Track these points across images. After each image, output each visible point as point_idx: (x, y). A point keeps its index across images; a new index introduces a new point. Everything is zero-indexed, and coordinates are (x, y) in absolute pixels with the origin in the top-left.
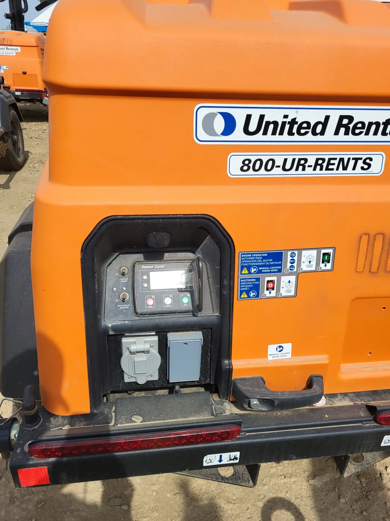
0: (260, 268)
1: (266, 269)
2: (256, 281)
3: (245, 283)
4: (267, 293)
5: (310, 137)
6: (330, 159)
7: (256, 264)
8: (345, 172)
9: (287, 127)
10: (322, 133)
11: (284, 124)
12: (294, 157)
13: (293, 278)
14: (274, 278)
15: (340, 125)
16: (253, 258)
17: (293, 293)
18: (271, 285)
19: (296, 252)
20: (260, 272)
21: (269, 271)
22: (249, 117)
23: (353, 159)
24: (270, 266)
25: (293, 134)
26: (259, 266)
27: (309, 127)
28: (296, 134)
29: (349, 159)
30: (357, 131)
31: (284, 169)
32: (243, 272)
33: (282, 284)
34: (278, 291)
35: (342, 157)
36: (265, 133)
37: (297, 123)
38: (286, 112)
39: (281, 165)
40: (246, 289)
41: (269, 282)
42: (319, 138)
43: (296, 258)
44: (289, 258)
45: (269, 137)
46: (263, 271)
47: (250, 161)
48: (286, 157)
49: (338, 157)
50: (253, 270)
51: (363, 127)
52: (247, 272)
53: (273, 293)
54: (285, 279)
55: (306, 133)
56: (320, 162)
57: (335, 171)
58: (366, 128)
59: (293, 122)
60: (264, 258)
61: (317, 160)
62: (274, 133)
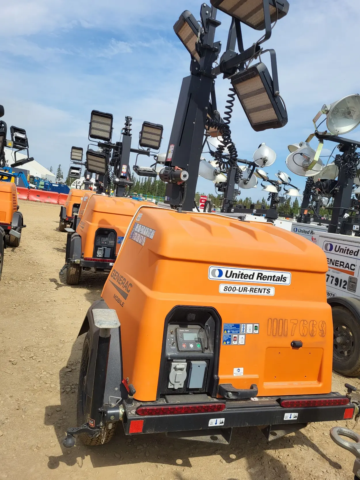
0: (231, 331)
1: (233, 331)
2: (230, 337)
3: (225, 337)
4: (233, 342)
5: (248, 280)
6: (255, 288)
7: (230, 329)
8: (261, 293)
9: (240, 275)
10: (252, 279)
11: (239, 274)
12: (243, 287)
13: (244, 336)
14: (236, 336)
15: (258, 276)
16: (228, 326)
17: (243, 343)
18: (235, 339)
19: (245, 325)
20: (231, 332)
21: (234, 332)
22: (227, 271)
23: (264, 289)
24: (235, 330)
25: (242, 278)
26: (231, 330)
27: (248, 276)
28: (243, 278)
29: (262, 289)
30: (264, 279)
31: (239, 291)
32: (225, 332)
33: (240, 339)
34: (238, 342)
35: (259, 288)
36: (233, 277)
37: (244, 274)
38: (240, 270)
39: (238, 289)
40: (225, 340)
41: (234, 337)
42: (251, 280)
43: (245, 327)
44: (242, 327)
45: (234, 279)
46: (232, 332)
47: (227, 287)
48: (240, 286)
49: (258, 288)
50: (228, 332)
51: (266, 278)
52: (226, 332)
53: (236, 342)
54: (241, 336)
55: (247, 278)
56: (252, 289)
57: (257, 293)
58: (267, 278)
59: (242, 274)
60: (233, 326)
61: (251, 288)
62: (236, 277)
